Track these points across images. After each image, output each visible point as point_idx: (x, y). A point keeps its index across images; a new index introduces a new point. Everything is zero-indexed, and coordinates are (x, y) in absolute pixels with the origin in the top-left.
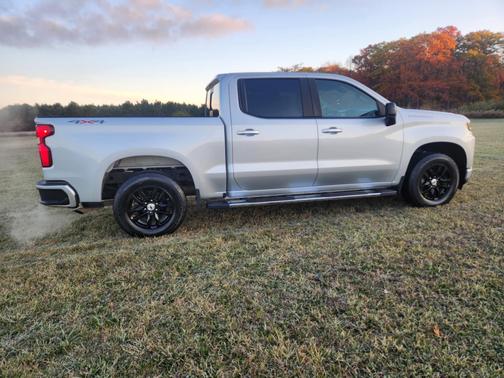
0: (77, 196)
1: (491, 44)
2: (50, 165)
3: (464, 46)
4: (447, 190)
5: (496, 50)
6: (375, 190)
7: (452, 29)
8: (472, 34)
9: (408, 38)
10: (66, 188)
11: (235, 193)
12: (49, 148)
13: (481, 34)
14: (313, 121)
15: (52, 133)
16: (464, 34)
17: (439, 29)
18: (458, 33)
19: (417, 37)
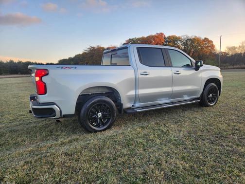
0: (61, 111)
1: (177, 41)
2: (45, 93)
3: (167, 41)
4: (215, 98)
5: (179, 44)
6: (191, 100)
7: (162, 34)
8: (169, 36)
9: (146, 37)
10: (55, 107)
11: (137, 105)
12: (44, 83)
13: (173, 37)
14: (169, 68)
15: (47, 74)
16: (166, 36)
17: (157, 34)
18: (165, 36)
19: (149, 36)
